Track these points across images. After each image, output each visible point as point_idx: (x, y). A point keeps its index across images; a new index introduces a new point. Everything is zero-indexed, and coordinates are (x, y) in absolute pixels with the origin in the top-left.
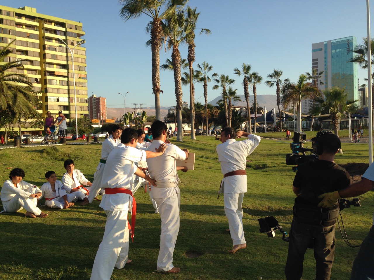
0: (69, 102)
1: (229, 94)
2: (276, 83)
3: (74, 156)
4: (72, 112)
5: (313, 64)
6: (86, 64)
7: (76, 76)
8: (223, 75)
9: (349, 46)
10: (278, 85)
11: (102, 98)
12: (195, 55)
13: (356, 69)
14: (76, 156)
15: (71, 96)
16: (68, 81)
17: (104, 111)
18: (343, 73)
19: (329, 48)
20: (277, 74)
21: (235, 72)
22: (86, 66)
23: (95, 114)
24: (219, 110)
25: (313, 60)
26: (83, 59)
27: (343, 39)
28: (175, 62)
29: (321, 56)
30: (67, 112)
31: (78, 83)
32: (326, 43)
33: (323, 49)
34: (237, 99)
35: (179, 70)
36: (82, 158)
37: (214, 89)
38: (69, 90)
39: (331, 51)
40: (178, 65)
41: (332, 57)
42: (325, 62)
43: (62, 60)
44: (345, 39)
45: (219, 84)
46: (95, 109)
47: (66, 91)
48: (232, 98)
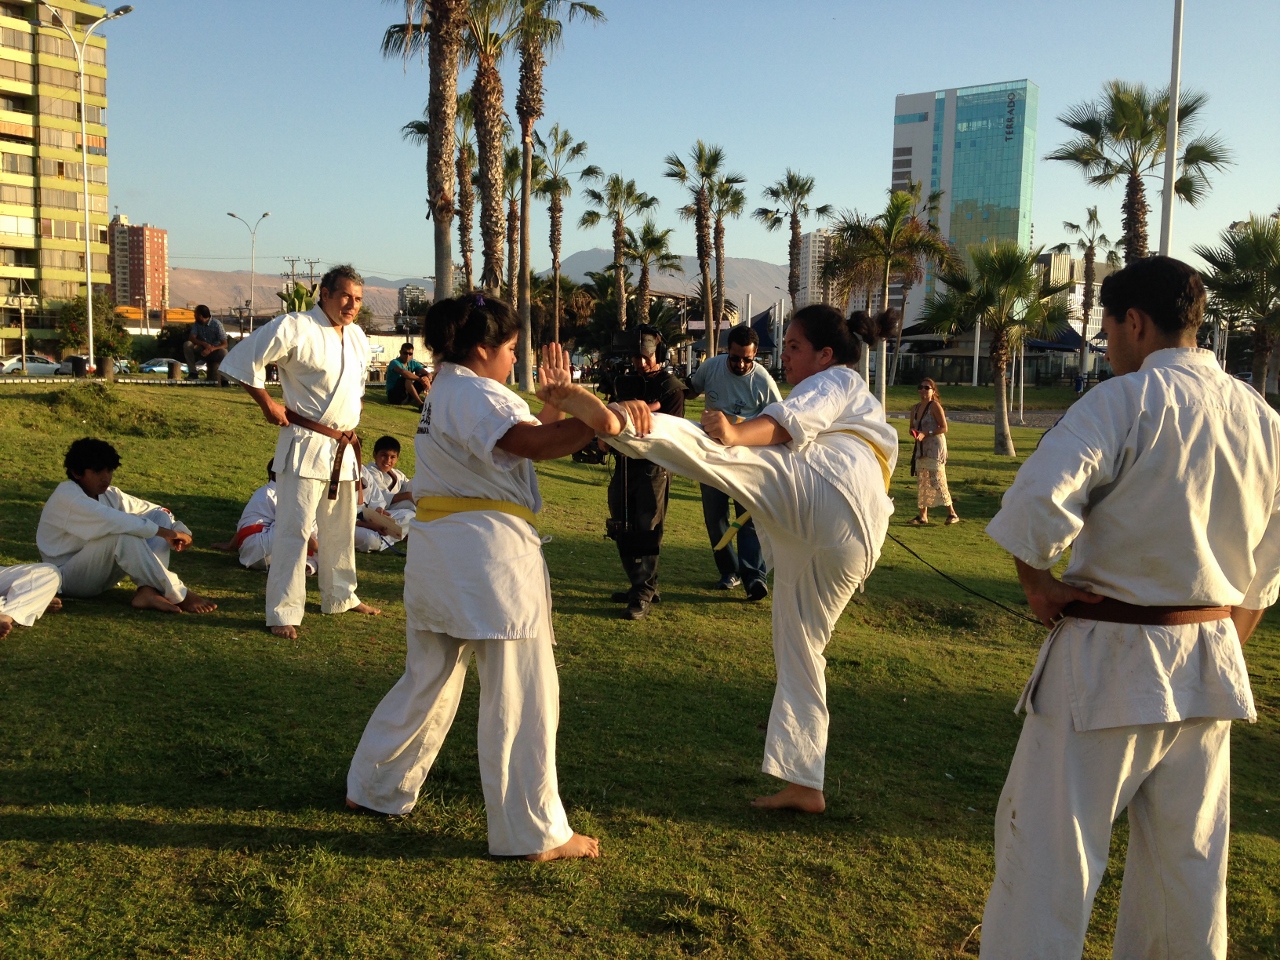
0: (38, 236)
1: (644, 244)
2: (790, 220)
3: (178, 420)
4: (46, 273)
5: (896, 164)
6: (106, 100)
7: (67, 140)
8: (617, 178)
9: (1014, 112)
10: (795, 224)
11: (152, 230)
12: (542, 97)
13: (1029, 190)
14: (185, 420)
15: (45, 212)
16: (35, 159)
17: (159, 278)
18: (986, 203)
19: (950, 112)
20: (796, 187)
21: (667, 168)
22: (106, 106)
23: (124, 285)
24: (594, 298)
25: (898, 152)
26: (93, 79)
27: (997, 88)
28: (484, 112)
29: (921, 139)
30: (28, 273)
31: (72, 165)
32: (941, 96)
33: (932, 117)
34: (670, 262)
35: (496, 144)
36: (210, 430)
37: (583, 224)
38: (37, 190)
39: (956, 126)
40: (492, 127)
41: (958, 145)
42: (935, 160)
43: (16, 79)
44: (1003, 87)
45: (603, 210)
46: (124, 268)
47: (28, 196)
48: (652, 258)
